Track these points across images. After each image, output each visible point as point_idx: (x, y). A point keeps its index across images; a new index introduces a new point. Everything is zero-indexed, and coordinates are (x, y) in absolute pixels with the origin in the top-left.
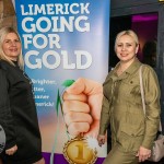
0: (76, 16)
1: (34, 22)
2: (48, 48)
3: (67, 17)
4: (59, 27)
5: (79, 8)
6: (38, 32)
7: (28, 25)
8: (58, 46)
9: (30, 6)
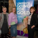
0: (27, 5)
1: (19, 6)
2: (21, 10)
3: (25, 5)
4: (24, 6)
5: (28, 3)
6: (20, 7)
7: (18, 6)
8: (23, 10)
9: (19, 3)
